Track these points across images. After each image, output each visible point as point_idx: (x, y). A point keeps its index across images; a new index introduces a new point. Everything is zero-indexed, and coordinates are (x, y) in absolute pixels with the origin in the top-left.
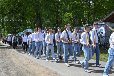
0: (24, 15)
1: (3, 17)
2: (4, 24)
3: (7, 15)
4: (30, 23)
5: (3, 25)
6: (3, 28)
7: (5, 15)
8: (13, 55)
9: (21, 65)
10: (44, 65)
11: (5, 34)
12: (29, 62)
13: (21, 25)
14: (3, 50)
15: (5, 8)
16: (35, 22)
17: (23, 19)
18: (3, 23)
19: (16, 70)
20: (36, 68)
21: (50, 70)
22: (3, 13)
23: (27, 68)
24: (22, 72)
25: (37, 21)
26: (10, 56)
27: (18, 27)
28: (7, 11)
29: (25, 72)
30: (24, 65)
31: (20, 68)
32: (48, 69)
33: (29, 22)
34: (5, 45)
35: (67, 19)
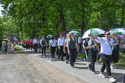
0: (44, 16)
1: (21, 18)
2: (23, 26)
3: (26, 16)
4: (51, 25)
5: (21, 27)
6: (21, 30)
7: (24, 15)
8: (36, 61)
9: (46, 73)
10: (73, 75)
11: (23, 37)
12: (55, 70)
13: (41, 27)
14: (23, 55)
15: (24, 8)
16: (58, 23)
17: (44, 20)
18: (21, 25)
19: (41, 79)
20: (64, 77)
21: (82, 80)
22: (22, 14)
23: (54, 76)
24: (49, 81)
25: (60, 22)
26: (32, 62)
27: (37, 29)
28: (26, 12)
29: (52, 81)
30: (50, 73)
31: (46, 77)
32: (78, 79)
33: (51, 23)
34: (24, 50)
35: (94, 19)
